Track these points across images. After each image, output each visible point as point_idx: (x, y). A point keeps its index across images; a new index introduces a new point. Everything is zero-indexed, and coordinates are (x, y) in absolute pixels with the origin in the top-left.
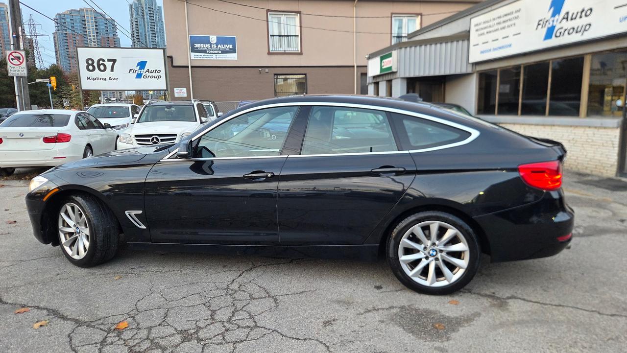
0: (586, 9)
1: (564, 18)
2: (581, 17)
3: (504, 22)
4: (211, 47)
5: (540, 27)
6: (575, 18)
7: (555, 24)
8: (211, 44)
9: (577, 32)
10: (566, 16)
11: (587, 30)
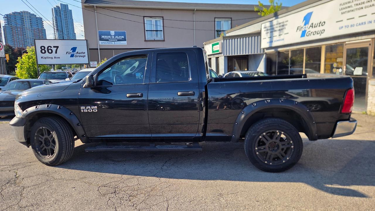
0: (322, 22)
1: (311, 26)
2: (319, 26)
3: (279, 27)
4: (111, 37)
5: (298, 30)
6: (317, 27)
7: (306, 29)
8: (111, 36)
9: (318, 34)
10: (312, 25)
11: (323, 33)
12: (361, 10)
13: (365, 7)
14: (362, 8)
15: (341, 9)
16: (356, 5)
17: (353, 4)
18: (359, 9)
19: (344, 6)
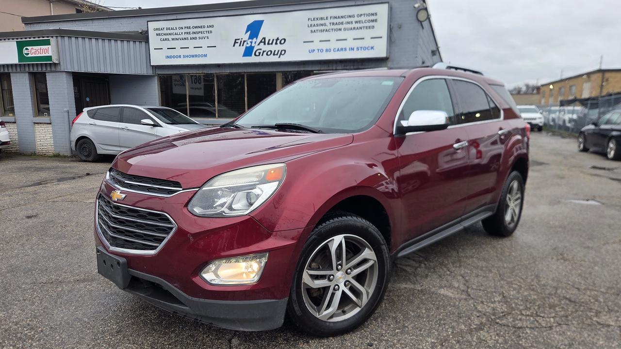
0: (280, 39)
1: (261, 42)
2: (276, 44)
3: (195, 33)
6: (272, 44)
7: (253, 45)
9: (274, 54)
10: (263, 41)
11: (283, 55)
12: (339, 32)
13: (345, 29)
14: (340, 30)
15: (310, 26)
16: (331, 24)
17: (327, 22)
18: (336, 30)
19: (316, 22)
